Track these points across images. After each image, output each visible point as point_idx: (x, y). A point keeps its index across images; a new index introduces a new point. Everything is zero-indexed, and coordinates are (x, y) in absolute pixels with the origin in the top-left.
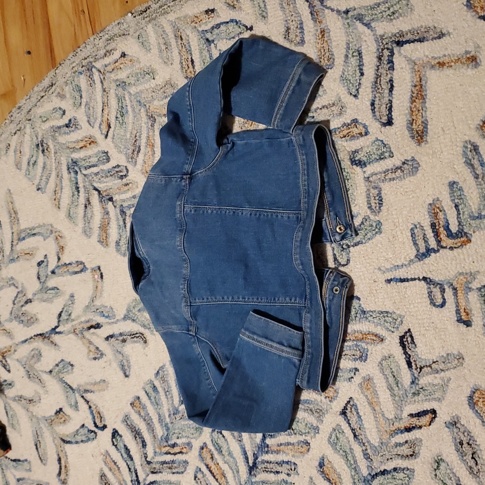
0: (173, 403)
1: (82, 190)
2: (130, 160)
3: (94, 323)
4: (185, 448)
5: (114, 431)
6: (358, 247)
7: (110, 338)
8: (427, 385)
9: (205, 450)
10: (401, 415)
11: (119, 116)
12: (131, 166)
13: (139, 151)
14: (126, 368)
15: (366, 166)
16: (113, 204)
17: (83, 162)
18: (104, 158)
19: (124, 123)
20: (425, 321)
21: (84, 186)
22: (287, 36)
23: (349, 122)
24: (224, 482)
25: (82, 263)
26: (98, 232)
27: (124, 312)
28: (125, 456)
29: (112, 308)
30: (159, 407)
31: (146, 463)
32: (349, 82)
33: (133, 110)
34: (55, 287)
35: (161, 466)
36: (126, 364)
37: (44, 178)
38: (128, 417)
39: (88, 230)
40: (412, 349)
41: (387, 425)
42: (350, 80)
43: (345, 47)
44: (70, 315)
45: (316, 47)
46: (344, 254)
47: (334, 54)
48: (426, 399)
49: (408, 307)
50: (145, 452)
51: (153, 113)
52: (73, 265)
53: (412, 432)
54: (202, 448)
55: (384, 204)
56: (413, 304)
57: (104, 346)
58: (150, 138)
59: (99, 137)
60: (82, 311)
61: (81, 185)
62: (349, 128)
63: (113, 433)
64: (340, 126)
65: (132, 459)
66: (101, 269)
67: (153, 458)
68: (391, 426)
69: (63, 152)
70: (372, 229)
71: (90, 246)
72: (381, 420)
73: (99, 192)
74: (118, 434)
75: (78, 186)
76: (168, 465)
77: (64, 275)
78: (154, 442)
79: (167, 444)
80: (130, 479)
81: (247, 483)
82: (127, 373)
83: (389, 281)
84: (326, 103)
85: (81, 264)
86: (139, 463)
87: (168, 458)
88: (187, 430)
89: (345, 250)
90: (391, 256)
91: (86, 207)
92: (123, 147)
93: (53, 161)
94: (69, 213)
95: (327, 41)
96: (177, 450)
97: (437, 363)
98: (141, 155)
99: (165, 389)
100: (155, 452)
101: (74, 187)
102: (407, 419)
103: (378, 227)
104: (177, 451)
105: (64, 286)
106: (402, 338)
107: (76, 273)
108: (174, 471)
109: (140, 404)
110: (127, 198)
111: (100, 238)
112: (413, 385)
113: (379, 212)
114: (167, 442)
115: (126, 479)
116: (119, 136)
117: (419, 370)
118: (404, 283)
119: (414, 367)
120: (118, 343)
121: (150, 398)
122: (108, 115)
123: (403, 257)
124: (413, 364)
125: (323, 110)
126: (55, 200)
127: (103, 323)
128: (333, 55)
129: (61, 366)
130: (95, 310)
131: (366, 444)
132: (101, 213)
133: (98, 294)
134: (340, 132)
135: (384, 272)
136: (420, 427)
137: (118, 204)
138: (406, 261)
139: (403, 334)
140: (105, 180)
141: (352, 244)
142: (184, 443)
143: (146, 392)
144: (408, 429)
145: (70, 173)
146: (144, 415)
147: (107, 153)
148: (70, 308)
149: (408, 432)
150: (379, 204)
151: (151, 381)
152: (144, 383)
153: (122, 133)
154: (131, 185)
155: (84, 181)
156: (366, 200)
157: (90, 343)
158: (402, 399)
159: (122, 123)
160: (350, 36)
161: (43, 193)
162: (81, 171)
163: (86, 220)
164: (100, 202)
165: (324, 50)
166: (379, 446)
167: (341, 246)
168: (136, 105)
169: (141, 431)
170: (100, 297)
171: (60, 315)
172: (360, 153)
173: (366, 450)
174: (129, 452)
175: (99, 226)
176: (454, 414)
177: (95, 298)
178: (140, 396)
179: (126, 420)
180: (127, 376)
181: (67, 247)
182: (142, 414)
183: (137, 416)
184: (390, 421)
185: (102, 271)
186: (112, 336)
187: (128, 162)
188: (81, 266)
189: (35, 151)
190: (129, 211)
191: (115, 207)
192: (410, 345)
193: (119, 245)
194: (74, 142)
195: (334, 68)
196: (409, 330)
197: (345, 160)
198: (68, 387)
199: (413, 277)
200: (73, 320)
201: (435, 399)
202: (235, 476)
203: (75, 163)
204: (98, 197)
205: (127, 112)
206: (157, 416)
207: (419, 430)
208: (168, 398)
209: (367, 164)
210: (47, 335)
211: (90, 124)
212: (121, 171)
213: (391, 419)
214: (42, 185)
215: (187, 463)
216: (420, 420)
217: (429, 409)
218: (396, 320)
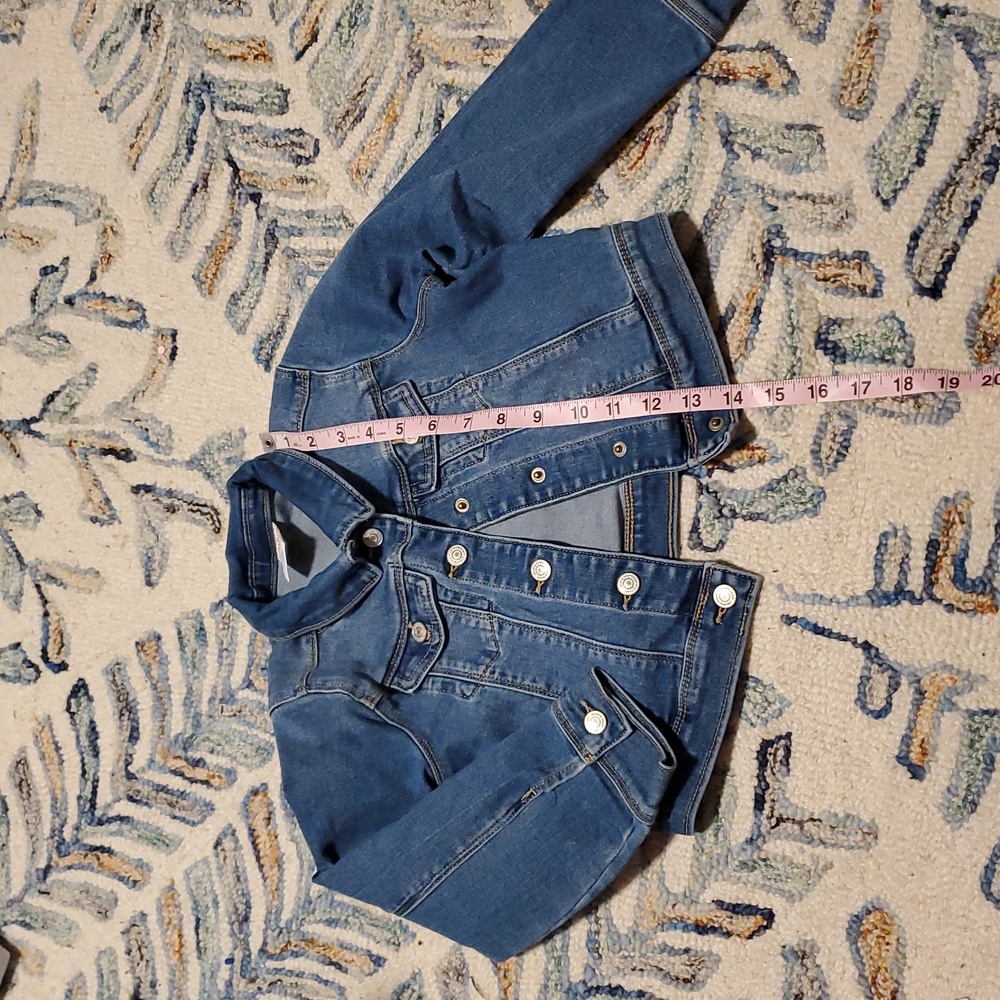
0: (228, 677)
1: (199, 150)
2: (332, 130)
3: (119, 446)
4: (220, 777)
5: (81, 683)
6: (753, 524)
7: (142, 491)
8: (779, 859)
9: (259, 797)
10: (699, 894)
11: (344, 22)
12: (329, 143)
13: (359, 119)
14: (155, 565)
15: (844, 362)
16: (257, 209)
17: (226, 91)
18: (277, 101)
19: (350, 44)
20: (830, 730)
21: (208, 144)
22: (791, 8)
23: (849, 252)
24: (275, 878)
25: (140, 307)
26: (200, 255)
27: (195, 449)
28: (85, 742)
29: (170, 431)
30: (196, 674)
31: (123, 773)
32: (884, 166)
33: (382, 24)
34: (61, 335)
35: (154, 793)
36: (157, 557)
37: (125, 89)
38: (121, 666)
39: (181, 243)
40: (778, 775)
41: (661, 902)
42: (888, 163)
43: (909, 87)
44: (73, 407)
45: (845, 60)
46: (718, 525)
47: (878, 92)
48: (764, 885)
49: (807, 688)
50: (130, 751)
51: (423, 49)
52: (119, 304)
53: (706, 937)
54: (255, 792)
55: (847, 459)
56: (821, 686)
57: (123, 502)
58: (396, 102)
59: (283, 51)
60: (103, 408)
61: (201, 138)
62: (843, 267)
63: (76, 686)
64: (825, 252)
65: (96, 754)
66: (177, 337)
67: (143, 770)
68: (670, 907)
69: (189, 49)
70: (799, 499)
71: (173, 279)
72: (654, 886)
73: (236, 170)
74: (87, 693)
75: (194, 138)
76: (169, 797)
77: (93, 316)
78: (156, 740)
79: (183, 754)
80: (78, 793)
81: (324, 897)
82: (153, 579)
83: (789, 620)
84: (815, 191)
85: (137, 309)
86: (110, 769)
87: (176, 783)
88: (236, 743)
89: (723, 520)
90: (816, 572)
91: (194, 191)
92: (327, 95)
93: (161, 60)
94: (153, 190)
95: (873, 57)
96: (200, 773)
97: (817, 823)
98: (360, 130)
99: (222, 643)
100: (152, 761)
101: (184, 137)
102: (707, 908)
103: (815, 502)
104: (199, 777)
105: (84, 340)
106: (766, 744)
107: (120, 323)
108: (177, 814)
109: (156, 651)
110: (293, 211)
111: (200, 272)
112: (749, 848)
113: (830, 470)
114: (185, 749)
115: (68, 787)
116: (328, 66)
117: (774, 821)
118: (820, 636)
119: (767, 811)
120: (158, 509)
121: (182, 647)
122: (321, 10)
123: (841, 582)
124: (767, 806)
125: (803, 201)
126: (132, 146)
127: (138, 453)
128: (874, 92)
129: (15, 503)
130: (133, 420)
131: (602, 922)
132: (223, 217)
133: (152, 389)
134: (819, 265)
135: (787, 598)
136: (728, 934)
137: (270, 214)
138: (843, 594)
139: (773, 738)
140: (258, 151)
141: (744, 512)
142: (221, 768)
143: (179, 633)
144: (701, 929)
145: (188, 102)
146: (156, 677)
147: (287, 92)
148: (79, 393)
149: (700, 933)
150: (839, 453)
151: (199, 613)
152: (182, 613)
153: (337, 64)
154: (312, 184)
155: (212, 134)
156: (815, 433)
157: (97, 483)
158: (715, 864)
159: (347, 42)
160: (929, 69)
161: (109, 121)
162: (213, 108)
163: (185, 219)
164: (229, 192)
165: (860, 73)
166: (627, 935)
167: (718, 508)
168: (393, 15)
169: (139, 707)
170: (154, 396)
171: (51, 398)
172: (844, 328)
173: (597, 933)
174: (97, 738)
175: (209, 244)
176: (809, 938)
177: (140, 395)
178: (162, 635)
179: (115, 672)
180: (149, 584)
181: (119, 259)
182: (154, 673)
183: (141, 673)
184: (671, 898)
185: (179, 343)
186: (148, 489)
187: (327, 131)
188: (135, 315)
189: (126, 22)
190: (286, 241)
191: (259, 217)
192: (778, 764)
193: (236, 304)
194: (223, 39)
195: (866, 122)
196: (789, 735)
197: (806, 330)
198: (14, 554)
199: (843, 633)
200: (75, 421)
201: (782, 892)
202: (302, 875)
203: (207, 84)
204: (229, 181)
205: (367, 22)
206: (185, 690)
207: (723, 939)
208: (221, 665)
209: (848, 358)
210: (8, 429)
211: (273, 13)
212: (301, 146)
213: (675, 895)
214: (117, 103)
215: (212, 809)
216: (734, 921)
217: (761, 906)
218: (770, 703)
